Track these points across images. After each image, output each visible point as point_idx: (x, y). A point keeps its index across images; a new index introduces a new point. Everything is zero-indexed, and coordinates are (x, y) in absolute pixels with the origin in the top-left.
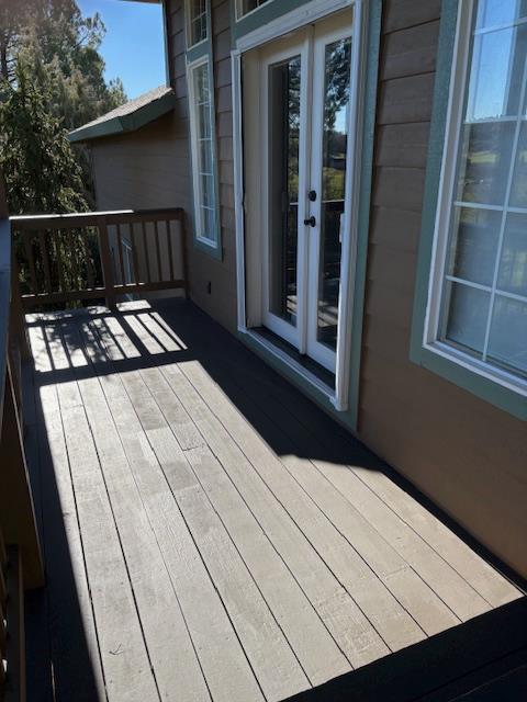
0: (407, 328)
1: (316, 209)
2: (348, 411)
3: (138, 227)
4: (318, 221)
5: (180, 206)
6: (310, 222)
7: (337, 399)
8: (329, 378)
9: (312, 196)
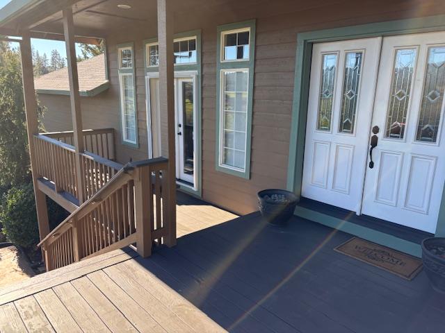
0: (214, 162)
1: (181, 130)
2: (198, 191)
3: (94, 136)
4: (182, 133)
5: (112, 127)
6: (180, 134)
7: (195, 188)
8: (192, 185)
9: (180, 126)
